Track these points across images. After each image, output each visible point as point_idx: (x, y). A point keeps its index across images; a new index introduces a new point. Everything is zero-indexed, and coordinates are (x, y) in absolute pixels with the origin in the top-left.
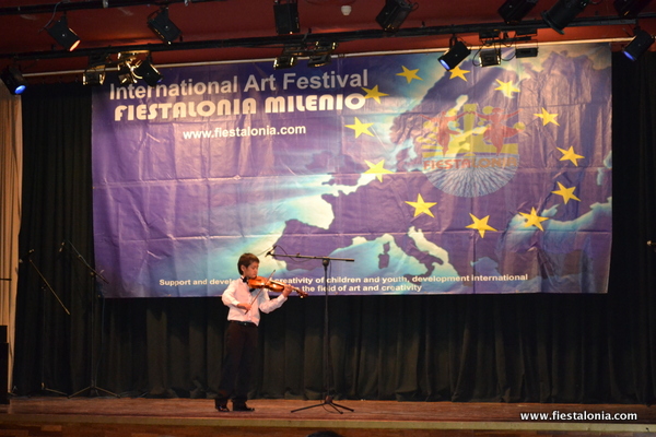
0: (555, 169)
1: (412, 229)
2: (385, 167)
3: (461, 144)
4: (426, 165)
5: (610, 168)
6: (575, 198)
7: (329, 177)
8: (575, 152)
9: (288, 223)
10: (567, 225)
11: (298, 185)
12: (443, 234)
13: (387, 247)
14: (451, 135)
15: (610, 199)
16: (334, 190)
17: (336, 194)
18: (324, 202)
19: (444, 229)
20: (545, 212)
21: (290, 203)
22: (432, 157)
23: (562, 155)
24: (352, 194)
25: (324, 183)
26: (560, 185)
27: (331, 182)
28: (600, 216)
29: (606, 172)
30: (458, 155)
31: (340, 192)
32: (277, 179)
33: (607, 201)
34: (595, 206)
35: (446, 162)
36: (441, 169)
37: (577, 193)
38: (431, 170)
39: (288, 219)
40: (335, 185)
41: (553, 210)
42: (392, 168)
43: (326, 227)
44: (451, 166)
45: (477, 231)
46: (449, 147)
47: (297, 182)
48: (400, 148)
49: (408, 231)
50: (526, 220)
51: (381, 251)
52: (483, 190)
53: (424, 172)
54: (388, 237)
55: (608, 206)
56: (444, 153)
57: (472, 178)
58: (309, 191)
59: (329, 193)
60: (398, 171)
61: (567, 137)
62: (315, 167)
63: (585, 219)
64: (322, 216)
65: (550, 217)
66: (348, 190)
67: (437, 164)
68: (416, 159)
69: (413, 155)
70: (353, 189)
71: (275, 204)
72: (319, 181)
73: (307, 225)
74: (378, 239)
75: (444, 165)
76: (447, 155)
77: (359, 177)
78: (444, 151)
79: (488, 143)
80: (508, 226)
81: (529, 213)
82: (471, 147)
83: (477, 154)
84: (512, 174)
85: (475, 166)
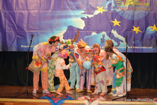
1: (113, 30)
2: (103, 9)
3: (130, 2)
4: (118, 8)
7: (83, 12)
9: (68, 27)
11: (73, 14)
12: (123, 32)
16: (85, 16)
17: (86, 17)
18: (82, 20)
19: (124, 30)
21: (69, 20)
22: (120, 6)
24: (92, 17)
25: (81, 14)
27: (84, 13)
30: (129, 6)
31: (87, 17)
32: (64, 12)
35: (125, 8)
36: (123, 10)
38: (120, 10)
39: (69, 25)
40: (86, 14)
42: (106, 9)
43: (82, 28)
44: (127, 10)
45: (135, 31)
46: (126, 3)
47: (72, 13)
48: (108, 3)
49: (111, 31)
50: (152, 28)
51: (102, 37)
52: (138, 18)
53: (117, 11)
54: (104, 33)
56: (124, 5)
57: (134, 14)
58: (76, 16)
59: (84, 17)
60: (108, 10)
62: (78, 8)
64: (81, 25)
66: (90, 16)
67: (122, 9)
68: (114, 6)
69: (113, 5)
70: (92, 16)
71: (64, 20)
72: (80, 12)
73: (75, 28)
74: (100, 33)
75: (124, 9)
76: (125, 6)
77: (94, 12)
78: (124, 4)
79: (139, 2)
80: (146, 30)
81: (153, 26)
82: (133, 3)
83: (136, 6)
84: (147, 13)
85: (135, 10)
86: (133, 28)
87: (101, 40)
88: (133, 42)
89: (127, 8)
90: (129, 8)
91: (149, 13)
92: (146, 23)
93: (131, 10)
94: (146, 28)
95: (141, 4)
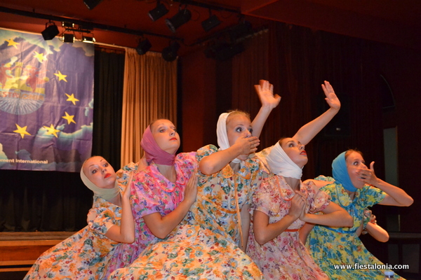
0: (64, 105)
3: (13, 84)
5: (92, 108)
6: (73, 121)
8: (75, 97)
10: (69, 135)
14: (7, 78)
15: (92, 124)
20: (58, 127)
23: (68, 98)
26: (66, 114)
28: (86, 132)
29: (90, 109)
30: (11, 90)
33: (89, 125)
34: (84, 127)
35: (4, 93)
37: (74, 119)
41: (62, 127)
44: (6, 96)
45: (19, 134)
46: (6, 84)
50: (48, 131)
52: (24, 111)
55: (91, 127)
56: (3, 87)
57: (18, 104)
61: (70, 89)
63: (78, 133)
65: (61, 130)
75: (2, 94)
76: (4, 89)
79: (27, 85)
80: (37, 133)
81: (49, 127)
82: (19, 86)
83: (22, 91)
84: (40, 104)
85: (20, 97)
86: (16, 129)
88: (16, 153)
89: (7, 94)
90: (9, 93)
91: (43, 106)
92: (38, 121)
93: (13, 96)
94: (38, 130)
95: (31, 90)
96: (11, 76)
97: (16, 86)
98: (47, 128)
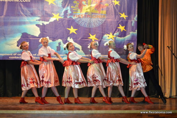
0: (118, 20)
1: (69, 38)
2: (59, 16)
3: (87, 9)
4: (74, 16)
5: (136, 20)
6: (125, 30)
7: (39, 18)
8: (125, 15)
9: (22, 33)
10: (122, 38)
11: (27, 21)
12: (80, 40)
13: (60, 44)
14: (83, 6)
15: (136, 31)
16: (41, 23)
18: (37, 27)
19: (80, 38)
20: (115, 34)
21: (23, 26)
22: (77, 13)
23: (121, 15)
24: (47, 24)
25: (36, 20)
26: (120, 25)
27: (39, 20)
28: (133, 36)
29: (135, 22)
30: (86, 13)
31: (43, 24)
32: (18, 18)
33: (135, 31)
34: (131, 33)
35: (81, 15)
36: (79, 17)
37: (125, 28)
38: (76, 18)
39: (23, 32)
40: (41, 21)
41: (117, 33)
42: (62, 16)
43: (37, 36)
44: (83, 17)
45: (91, 39)
46: (82, 10)
47: (26, 19)
48: (64, 9)
49: (67, 38)
50: (109, 37)
51: (58, 45)
52: (94, 26)
53: (74, 18)
54: (60, 40)
55: (136, 33)
56: (81, 12)
57: (90, 21)
58: (31, 23)
59: (39, 24)
60: (64, 17)
61: (122, 9)
62: (33, 14)
63: (128, 37)
64: (36, 32)
65: (116, 36)
66: (46, 23)
67: (78, 16)
68: (71, 14)
69: (69, 12)
70: (48, 23)
71: (18, 27)
72: (35, 19)
73: (30, 35)
74: (56, 41)
75: (81, 16)
76: (81, 13)
77: (50, 19)
78: (81, 11)
79: (96, 10)
80: (102, 38)
81: (110, 34)
82: (90, 11)
83: (92, 13)
86: (90, 36)
87: (56, 48)
89: (84, 16)
91: (105, 21)
92: (102, 31)
93: (87, 17)
94: (102, 36)
95: (98, 12)
96: (86, 5)
97: (89, 10)
98: (108, 35)
